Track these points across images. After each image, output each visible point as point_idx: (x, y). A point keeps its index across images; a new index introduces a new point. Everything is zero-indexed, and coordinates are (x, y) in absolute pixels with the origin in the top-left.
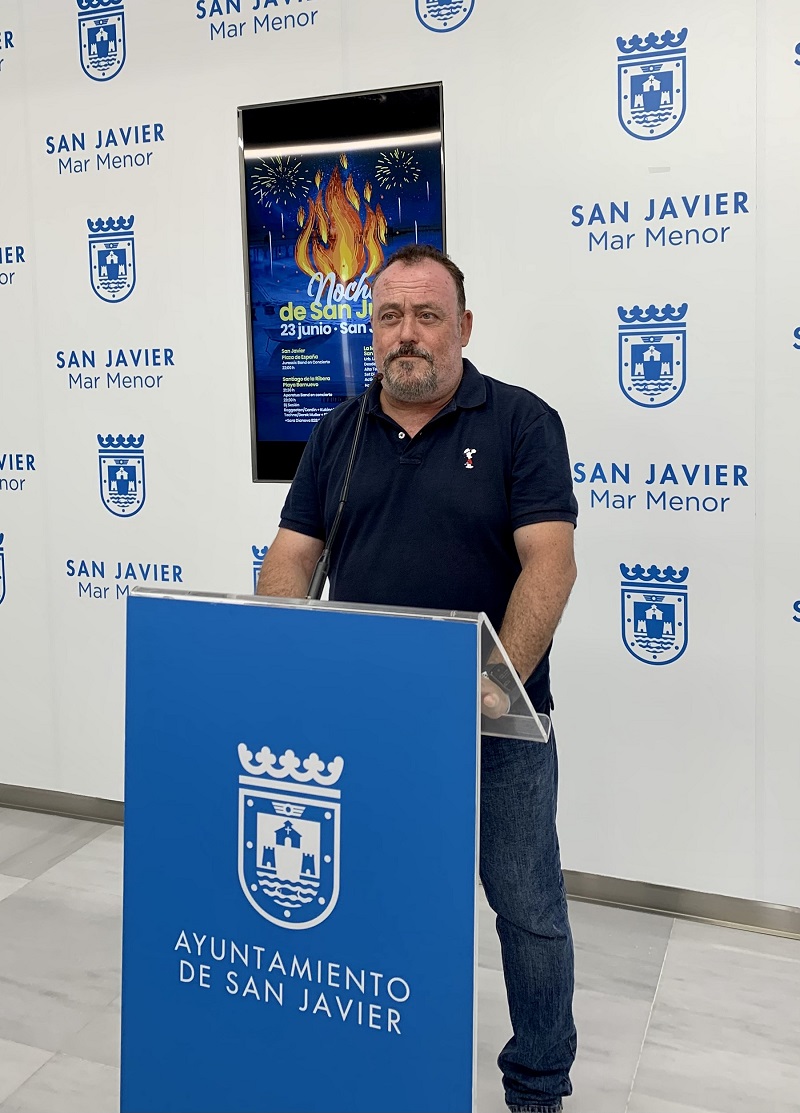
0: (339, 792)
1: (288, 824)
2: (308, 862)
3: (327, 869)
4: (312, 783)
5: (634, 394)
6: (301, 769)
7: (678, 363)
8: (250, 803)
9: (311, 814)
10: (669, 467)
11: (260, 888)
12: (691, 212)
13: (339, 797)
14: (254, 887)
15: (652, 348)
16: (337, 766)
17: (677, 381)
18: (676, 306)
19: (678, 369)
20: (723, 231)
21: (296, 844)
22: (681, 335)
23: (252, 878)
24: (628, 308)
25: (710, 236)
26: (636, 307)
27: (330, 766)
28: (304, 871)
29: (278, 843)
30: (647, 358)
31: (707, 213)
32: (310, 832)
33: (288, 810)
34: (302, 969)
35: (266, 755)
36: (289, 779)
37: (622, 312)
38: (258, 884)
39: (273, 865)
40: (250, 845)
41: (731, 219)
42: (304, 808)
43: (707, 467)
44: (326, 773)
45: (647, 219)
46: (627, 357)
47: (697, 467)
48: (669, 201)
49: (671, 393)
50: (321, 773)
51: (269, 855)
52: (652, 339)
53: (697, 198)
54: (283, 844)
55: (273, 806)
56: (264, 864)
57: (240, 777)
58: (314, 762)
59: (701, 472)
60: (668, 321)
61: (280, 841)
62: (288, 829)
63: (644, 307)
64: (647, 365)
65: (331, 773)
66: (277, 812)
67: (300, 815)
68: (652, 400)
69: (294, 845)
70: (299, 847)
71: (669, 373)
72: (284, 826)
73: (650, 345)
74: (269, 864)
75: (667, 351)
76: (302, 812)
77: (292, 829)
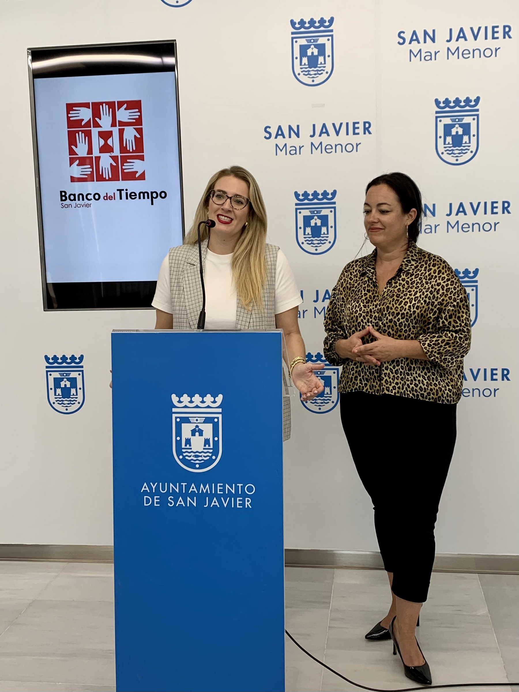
0: (221, 409)
1: (197, 426)
2: (207, 442)
3: (216, 443)
4: (208, 407)
5: (305, 246)
6: (203, 402)
7: (332, 227)
8: (178, 420)
9: (207, 420)
10: (327, 291)
11: (184, 457)
12: (337, 133)
13: (221, 411)
14: (181, 457)
15: (316, 217)
16: (220, 398)
17: (331, 238)
18: (330, 191)
19: (331, 231)
20: (357, 145)
21: (201, 434)
22: (333, 210)
23: (179, 452)
24: (301, 192)
25: (349, 148)
26: (306, 192)
27: (217, 399)
28: (205, 446)
30: (312, 224)
31: (347, 134)
32: (208, 429)
33: (197, 420)
34: (205, 489)
35: (185, 398)
36: (197, 407)
37: (297, 195)
38: (183, 456)
39: (190, 446)
40: (178, 438)
41: (361, 138)
42: (204, 418)
44: (214, 402)
45: (311, 136)
46: (301, 223)
49: (327, 246)
50: (212, 402)
51: (188, 441)
52: (315, 212)
53: (341, 124)
54: (195, 436)
55: (189, 420)
56: (186, 446)
57: (173, 409)
58: (209, 398)
60: (325, 201)
61: (193, 434)
62: (197, 429)
63: (310, 192)
64: (312, 228)
65: (216, 402)
66: (192, 422)
67: (202, 422)
68: (316, 250)
69: (200, 435)
70: (202, 436)
71: (326, 233)
72: (195, 427)
73: (314, 216)
74: (188, 445)
75: (324, 219)
76: (204, 420)
77: (199, 429)
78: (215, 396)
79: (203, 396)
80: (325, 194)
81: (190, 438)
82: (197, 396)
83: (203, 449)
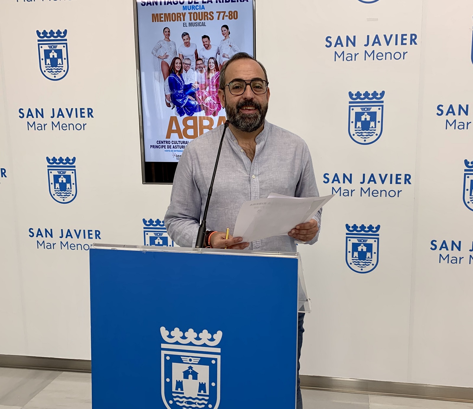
0: (220, 349)
1: (190, 368)
2: (202, 386)
3: (213, 390)
4: (204, 345)
5: (356, 137)
6: (198, 339)
7: (379, 122)
8: (168, 358)
9: (203, 362)
10: (372, 175)
11: (174, 402)
12: (388, 43)
13: (220, 352)
14: (171, 402)
15: (366, 114)
16: (219, 336)
17: (378, 131)
18: (379, 92)
19: (379, 125)
20: (404, 54)
21: (195, 377)
22: (381, 107)
23: (169, 396)
24: (354, 93)
25: (397, 56)
26: (358, 92)
27: (215, 336)
28: (200, 391)
29: (184, 378)
30: (363, 119)
31: (396, 44)
32: (203, 372)
33: (190, 360)
35: (177, 332)
36: (191, 344)
37: (351, 94)
38: (173, 400)
39: (182, 390)
40: (168, 380)
41: (408, 47)
42: (199, 359)
43: (391, 175)
44: (212, 340)
45: (365, 45)
46: (353, 118)
47: (386, 175)
48: (377, 37)
49: (374, 137)
51: (180, 385)
52: (366, 109)
53: (391, 36)
54: (188, 378)
55: (181, 359)
56: (177, 389)
57: (162, 344)
58: (205, 335)
59: (388, 177)
60: (374, 100)
61: (186, 376)
62: (190, 371)
63: (362, 92)
64: (363, 123)
65: (215, 340)
66: (184, 362)
67: (197, 363)
68: (365, 141)
69: (193, 379)
70: (197, 379)
71: (374, 127)
72: (188, 369)
73: (365, 112)
74: (179, 389)
75: (373, 116)
76: (198, 361)
77: (193, 370)
78: (212, 332)
79: (198, 331)
80: (375, 94)
81: (182, 381)
82: (191, 330)
83: (197, 395)
